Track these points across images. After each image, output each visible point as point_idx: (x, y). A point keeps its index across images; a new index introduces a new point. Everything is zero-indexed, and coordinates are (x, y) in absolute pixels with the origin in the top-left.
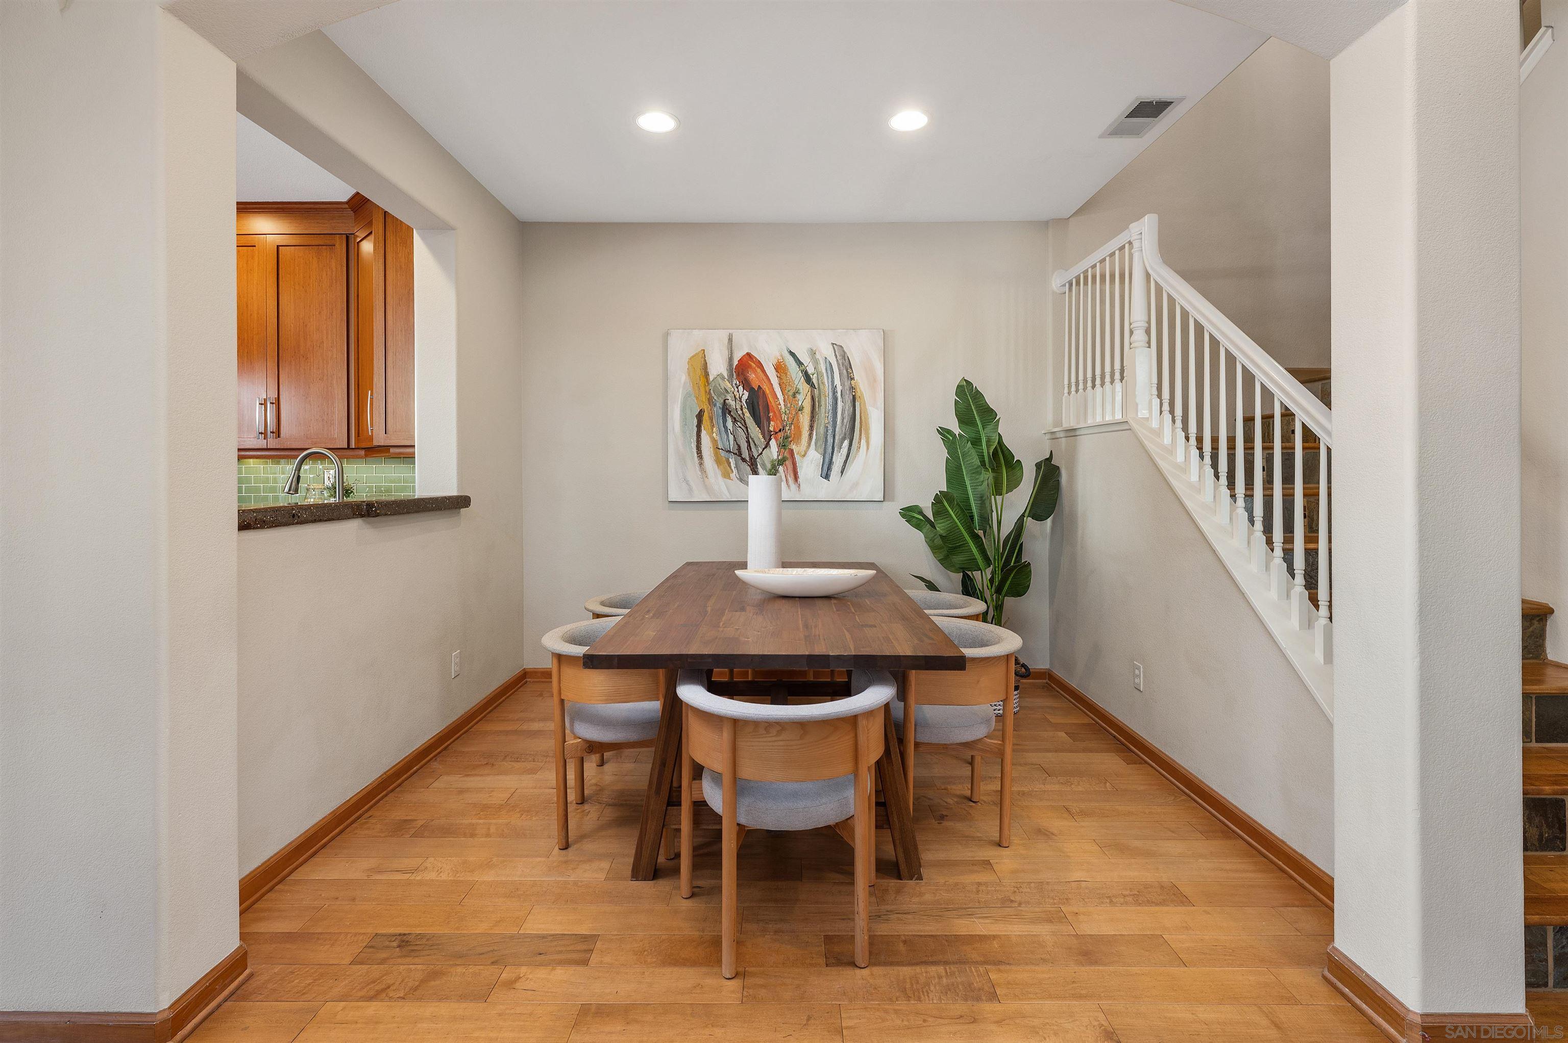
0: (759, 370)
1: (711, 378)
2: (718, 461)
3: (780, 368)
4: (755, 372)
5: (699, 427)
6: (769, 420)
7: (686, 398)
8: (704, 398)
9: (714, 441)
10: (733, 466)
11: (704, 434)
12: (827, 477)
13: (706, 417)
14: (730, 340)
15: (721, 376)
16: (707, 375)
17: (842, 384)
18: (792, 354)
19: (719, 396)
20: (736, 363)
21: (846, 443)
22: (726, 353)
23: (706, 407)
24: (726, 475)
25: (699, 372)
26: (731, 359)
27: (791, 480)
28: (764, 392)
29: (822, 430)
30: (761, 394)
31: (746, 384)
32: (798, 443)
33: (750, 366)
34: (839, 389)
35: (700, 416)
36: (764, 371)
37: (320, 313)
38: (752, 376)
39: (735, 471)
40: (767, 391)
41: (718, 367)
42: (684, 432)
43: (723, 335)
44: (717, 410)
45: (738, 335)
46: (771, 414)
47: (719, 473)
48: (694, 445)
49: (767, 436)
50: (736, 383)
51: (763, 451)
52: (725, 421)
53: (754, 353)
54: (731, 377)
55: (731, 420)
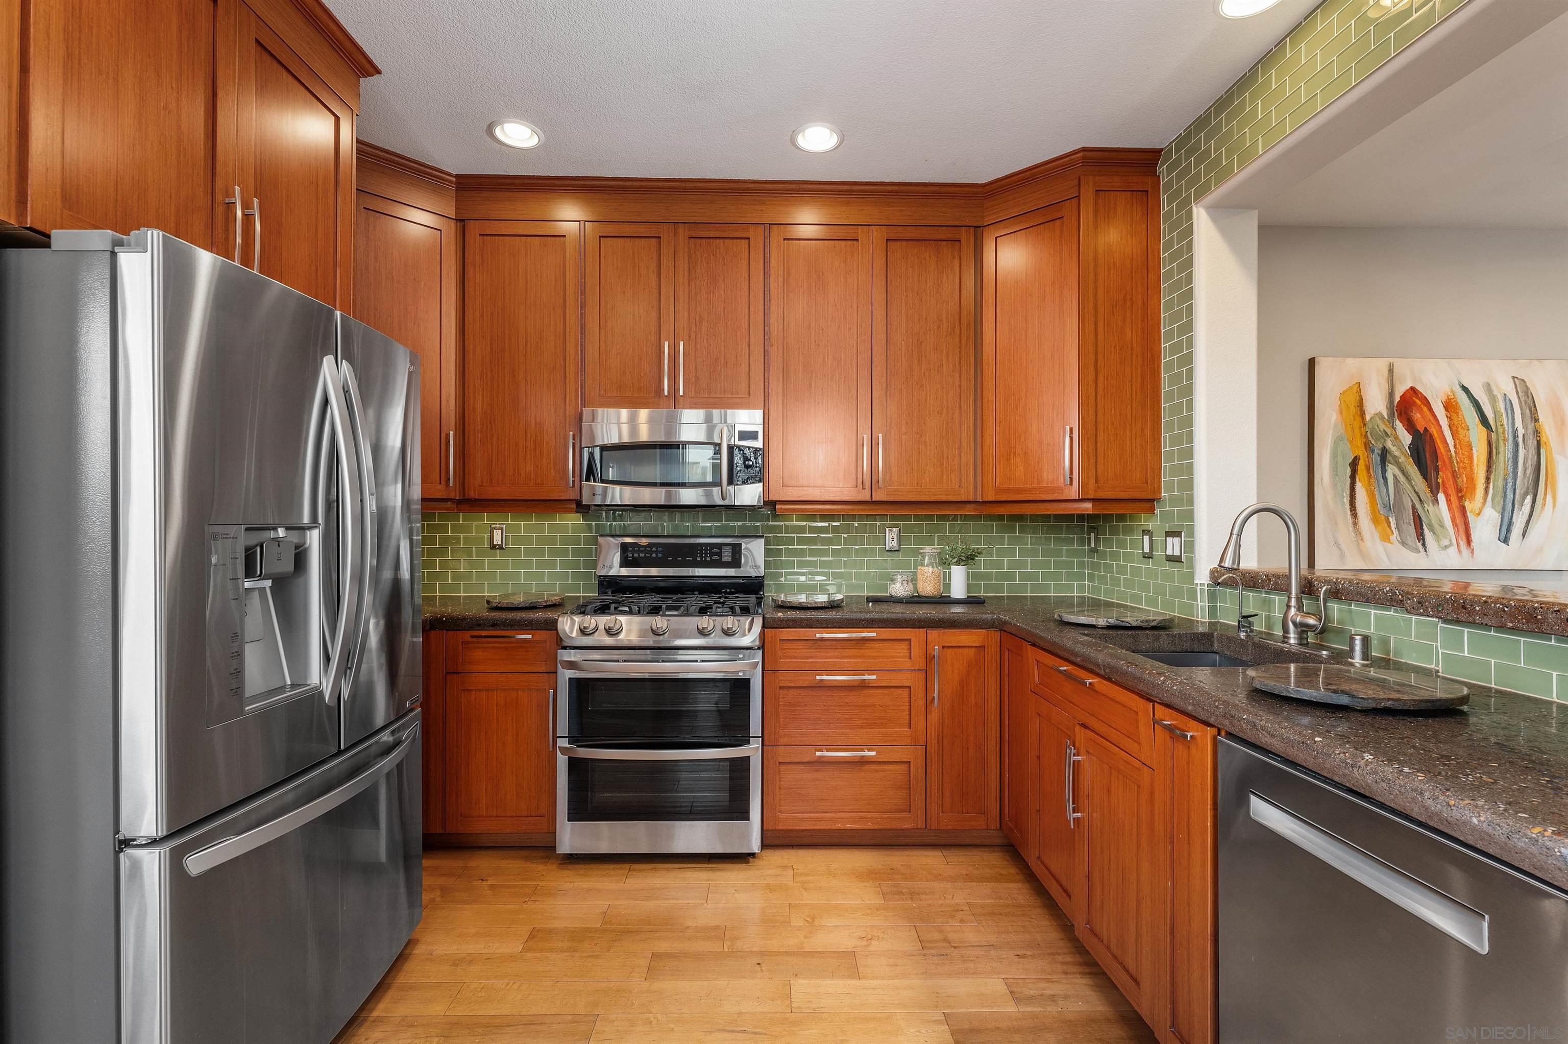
0: (1425, 409)
1: (1368, 418)
2: (1375, 520)
3: (1450, 406)
4: (1421, 411)
5: (1353, 477)
6: (1437, 470)
7: (1337, 442)
8: (1359, 442)
9: (1371, 495)
10: (1393, 526)
11: (1359, 487)
12: (1506, 540)
13: (1361, 467)
14: (1391, 371)
15: (1380, 415)
16: (1362, 413)
17: (1525, 425)
18: (1465, 389)
19: (1377, 440)
21: (1529, 499)
22: (1386, 387)
23: (1362, 453)
24: (1386, 538)
25: (1353, 410)
26: (1391, 394)
27: (1463, 544)
28: (1431, 436)
29: (1500, 484)
30: (1428, 438)
31: (1410, 426)
32: (1472, 499)
33: (1414, 403)
34: (1521, 431)
35: (1354, 464)
36: (1431, 409)
37: (939, 328)
38: (1417, 416)
39: (1396, 532)
40: (1435, 434)
42: (1334, 485)
43: (1382, 364)
44: (1376, 458)
45: (1402, 366)
46: (1439, 463)
47: (1377, 536)
48: (1346, 500)
49: (1434, 490)
50: (1399, 425)
51: (1430, 507)
52: (1384, 471)
53: (1419, 388)
54: (1391, 415)
55: (1391, 470)
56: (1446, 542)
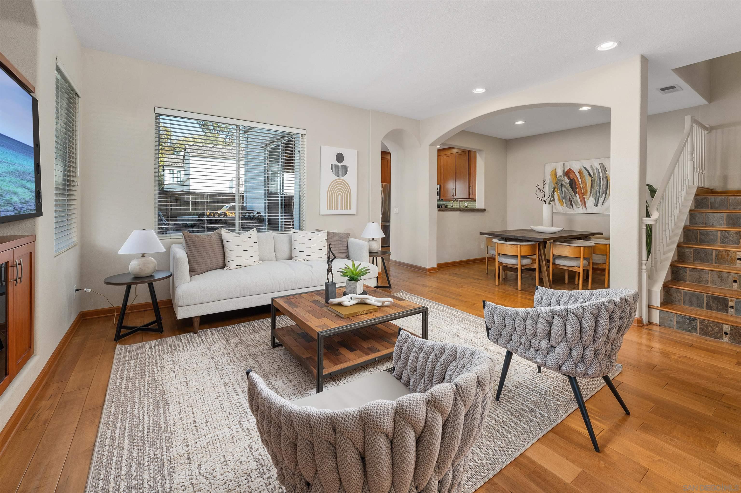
0: (573, 173)
1: (558, 177)
2: (559, 201)
3: (580, 172)
4: (572, 174)
5: (554, 191)
6: (576, 188)
7: (550, 183)
8: (555, 183)
9: (558, 195)
10: (564, 202)
11: (555, 193)
12: (597, 206)
13: (556, 188)
14: (564, 165)
15: (561, 176)
16: (556, 176)
17: (603, 176)
18: (584, 168)
19: (560, 182)
20: (566, 170)
21: (604, 195)
22: (562, 169)
23: (556, 185)
24: (562, 205)
25: (554, 175)
26: (564, 171)
27: (583, 207)
28: (575, 180)
29: (595, 191)
30: (574, 181)
31: (569, 178)
32: (586, 195)
33: (570, 172)
34: (601, 177)
35: (554, 188)
36: (575, 174)
38: (571, 175)
39: (565, 204)
41: (560, 173)
42: (549, 192)
43: (562, 164)
44: (559, 186)
45: (567, 164)
46: (577, 187)
47: (560, 204)
49: (575, 193)
50: (566, 178)
51: (574, 198)
52: (562, 189)
53: (571, 168)
54: (564, 176)
55: (564, 189)
56: (579, 206)
